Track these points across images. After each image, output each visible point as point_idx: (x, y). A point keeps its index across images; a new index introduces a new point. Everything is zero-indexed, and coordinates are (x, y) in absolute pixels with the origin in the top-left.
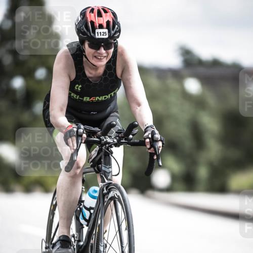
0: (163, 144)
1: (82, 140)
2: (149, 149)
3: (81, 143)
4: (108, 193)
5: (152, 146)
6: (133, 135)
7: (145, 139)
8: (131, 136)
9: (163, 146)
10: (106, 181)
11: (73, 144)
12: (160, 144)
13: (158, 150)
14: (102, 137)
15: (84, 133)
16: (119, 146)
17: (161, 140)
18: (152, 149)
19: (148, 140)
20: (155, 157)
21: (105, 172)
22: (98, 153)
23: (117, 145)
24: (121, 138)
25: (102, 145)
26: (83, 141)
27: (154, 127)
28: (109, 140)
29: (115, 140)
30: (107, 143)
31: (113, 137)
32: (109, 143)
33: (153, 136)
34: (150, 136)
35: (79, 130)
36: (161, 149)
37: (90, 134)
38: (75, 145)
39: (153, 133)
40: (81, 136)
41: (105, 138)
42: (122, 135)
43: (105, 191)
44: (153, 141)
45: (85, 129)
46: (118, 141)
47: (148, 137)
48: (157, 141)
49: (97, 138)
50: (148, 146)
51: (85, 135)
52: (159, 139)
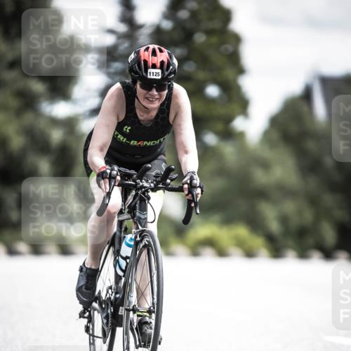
0: (202, 191)
1: (115, 182)
2: (187, 195)
3: (114, 185)
4: (141, 241)
5: (190, 192)
6: (172, 180)
7: (183, 184)
8: (168, 181)
9: (202, 193)
10: (140, 228)
11: (105, 186)
12: (199, 191)
13: (197, 197)
14: (138, 181)
15: (117, 175)
16: (155, 191)
17: (200, 187)
18: (190, 195)
19: (186, 186)
20: (193, 205)
21: (140, 218)
22: (134, 198)
23: (154, 190)
24: (158, 183)
25: (138, 189)
26: (117, 184)
27: (196, 174)
28: (146, 184)
29: (152, 185)
30: (143, 187)
31: (150, 181)
32: (145, 187)
33: (191, 181)
34: (189, 182)
35: (113, 172)
36: (200, 196)
37: (125, 176)
38: (108, 187)
39: (192, 179)
40: (115, 178)
41: (141, 182)
42: (159, 179)
43: (138, 239)
44: (192, 187)
45: (119, 171)
46: (155, 186)
47: (186, 183)
48: (195, 187)
49: (133, 181)
50: (186, 192)
51: (118, 178)
52: (198, 185)
